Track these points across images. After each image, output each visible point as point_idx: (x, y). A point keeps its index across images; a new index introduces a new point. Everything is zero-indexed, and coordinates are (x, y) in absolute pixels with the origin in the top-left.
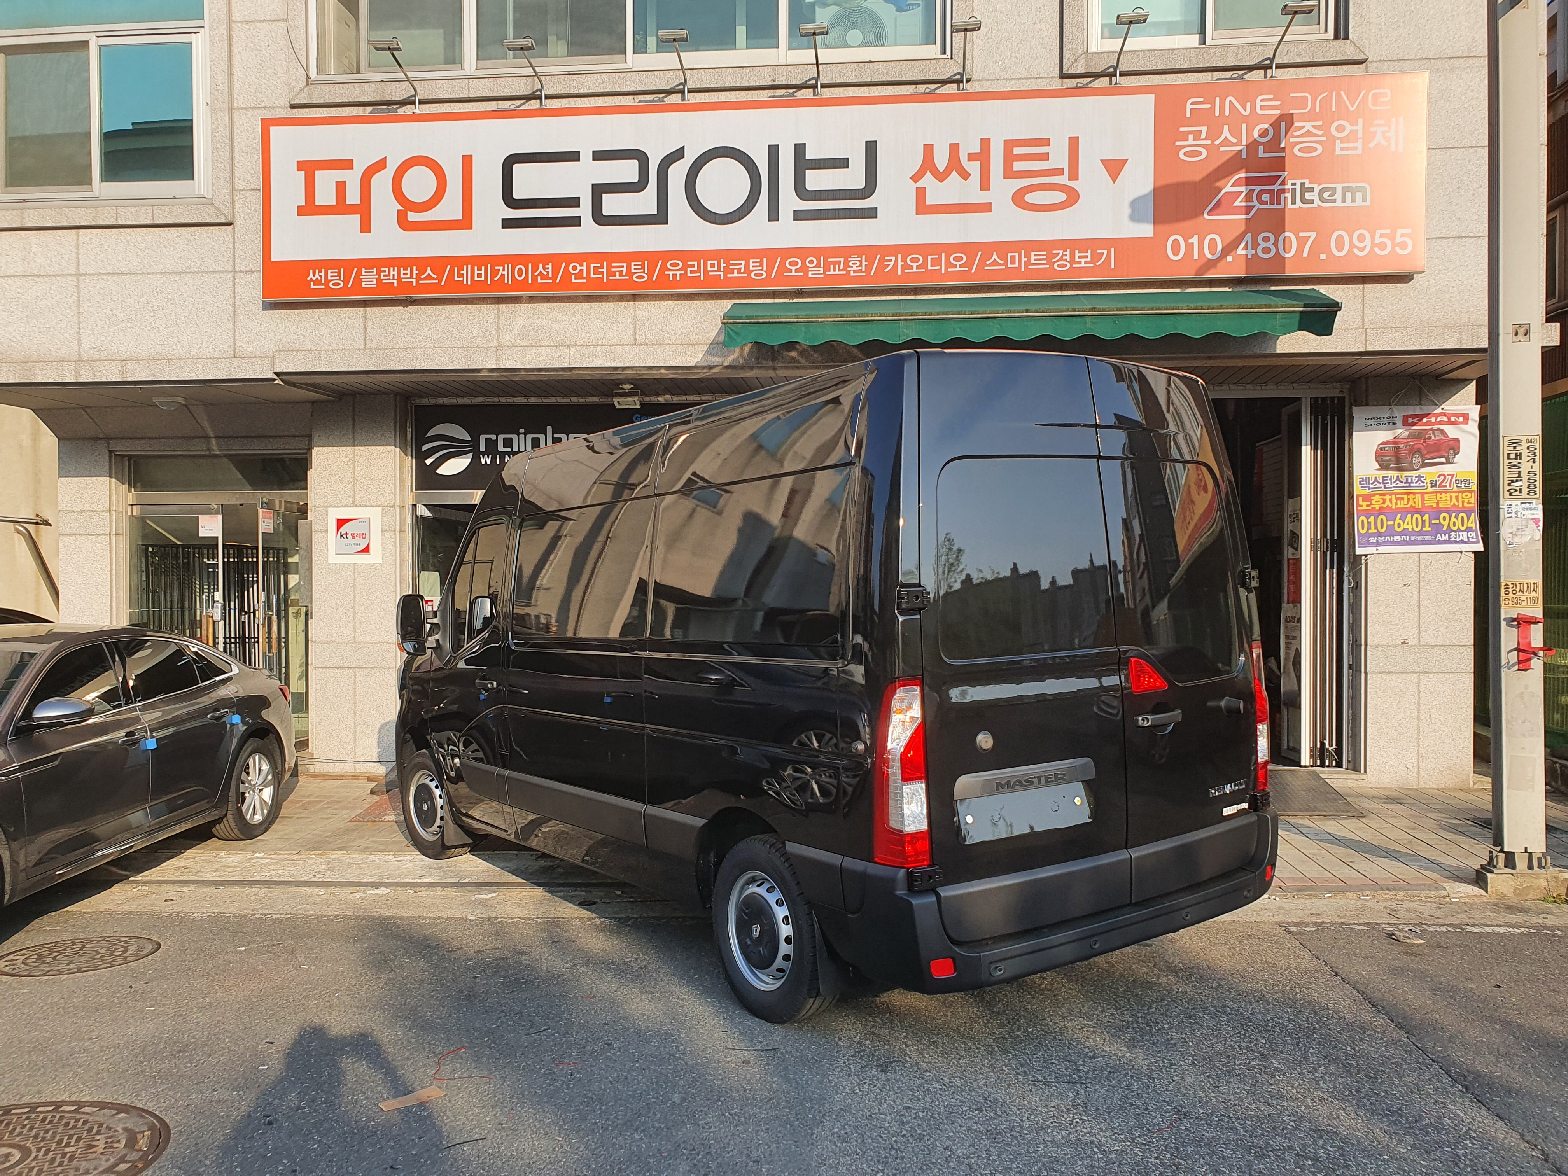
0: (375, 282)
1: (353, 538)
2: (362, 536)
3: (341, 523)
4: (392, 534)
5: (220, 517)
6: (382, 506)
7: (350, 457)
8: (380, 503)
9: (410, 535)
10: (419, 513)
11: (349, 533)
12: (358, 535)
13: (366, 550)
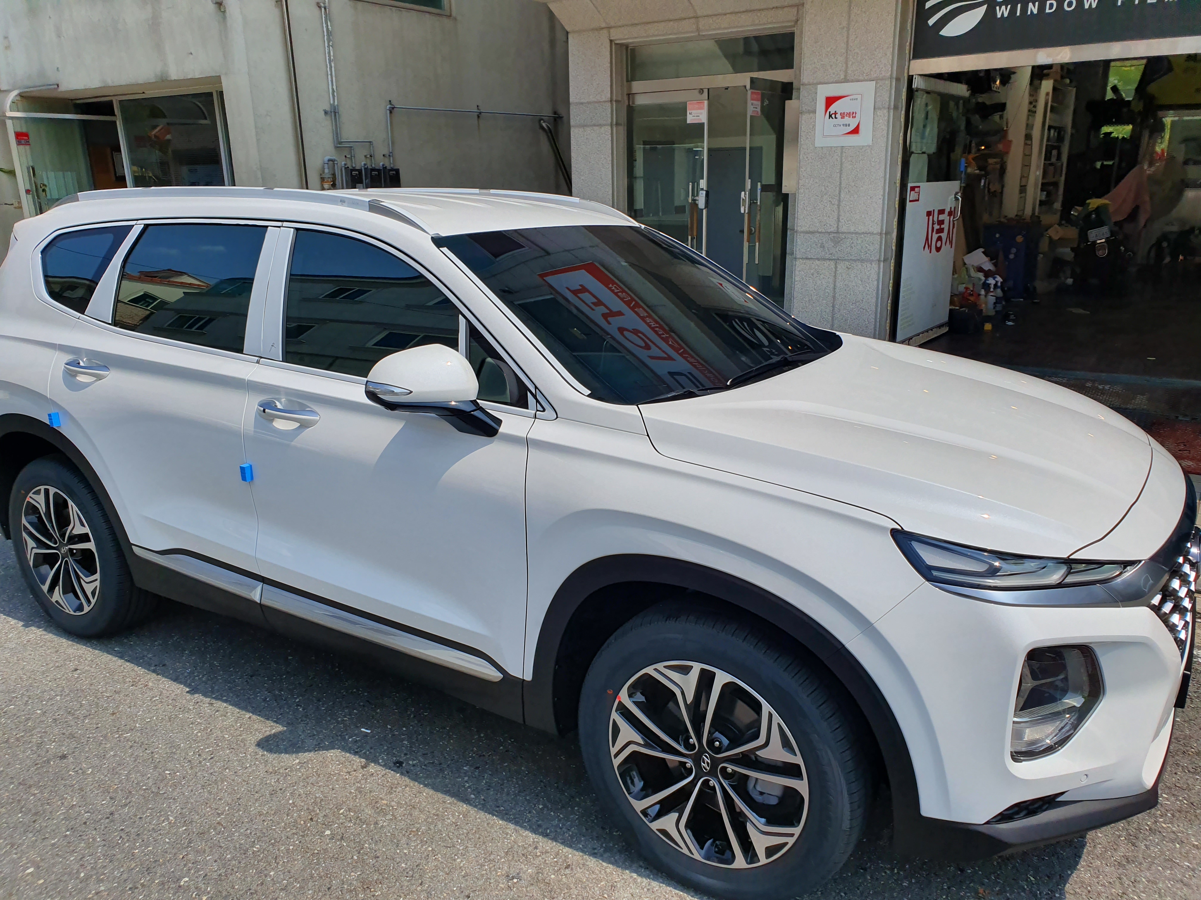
1: (843, 117)
2: (852, 115)
3: (830, 101)
4: (885, 111)
5: (706, 102)
6: (876, 80)
7: (844, 24)
8: (874, 76)
9: (903, 112)
10: (914, 86)
11: (839, 112)
12: (849, 114)
13: (856, 131)
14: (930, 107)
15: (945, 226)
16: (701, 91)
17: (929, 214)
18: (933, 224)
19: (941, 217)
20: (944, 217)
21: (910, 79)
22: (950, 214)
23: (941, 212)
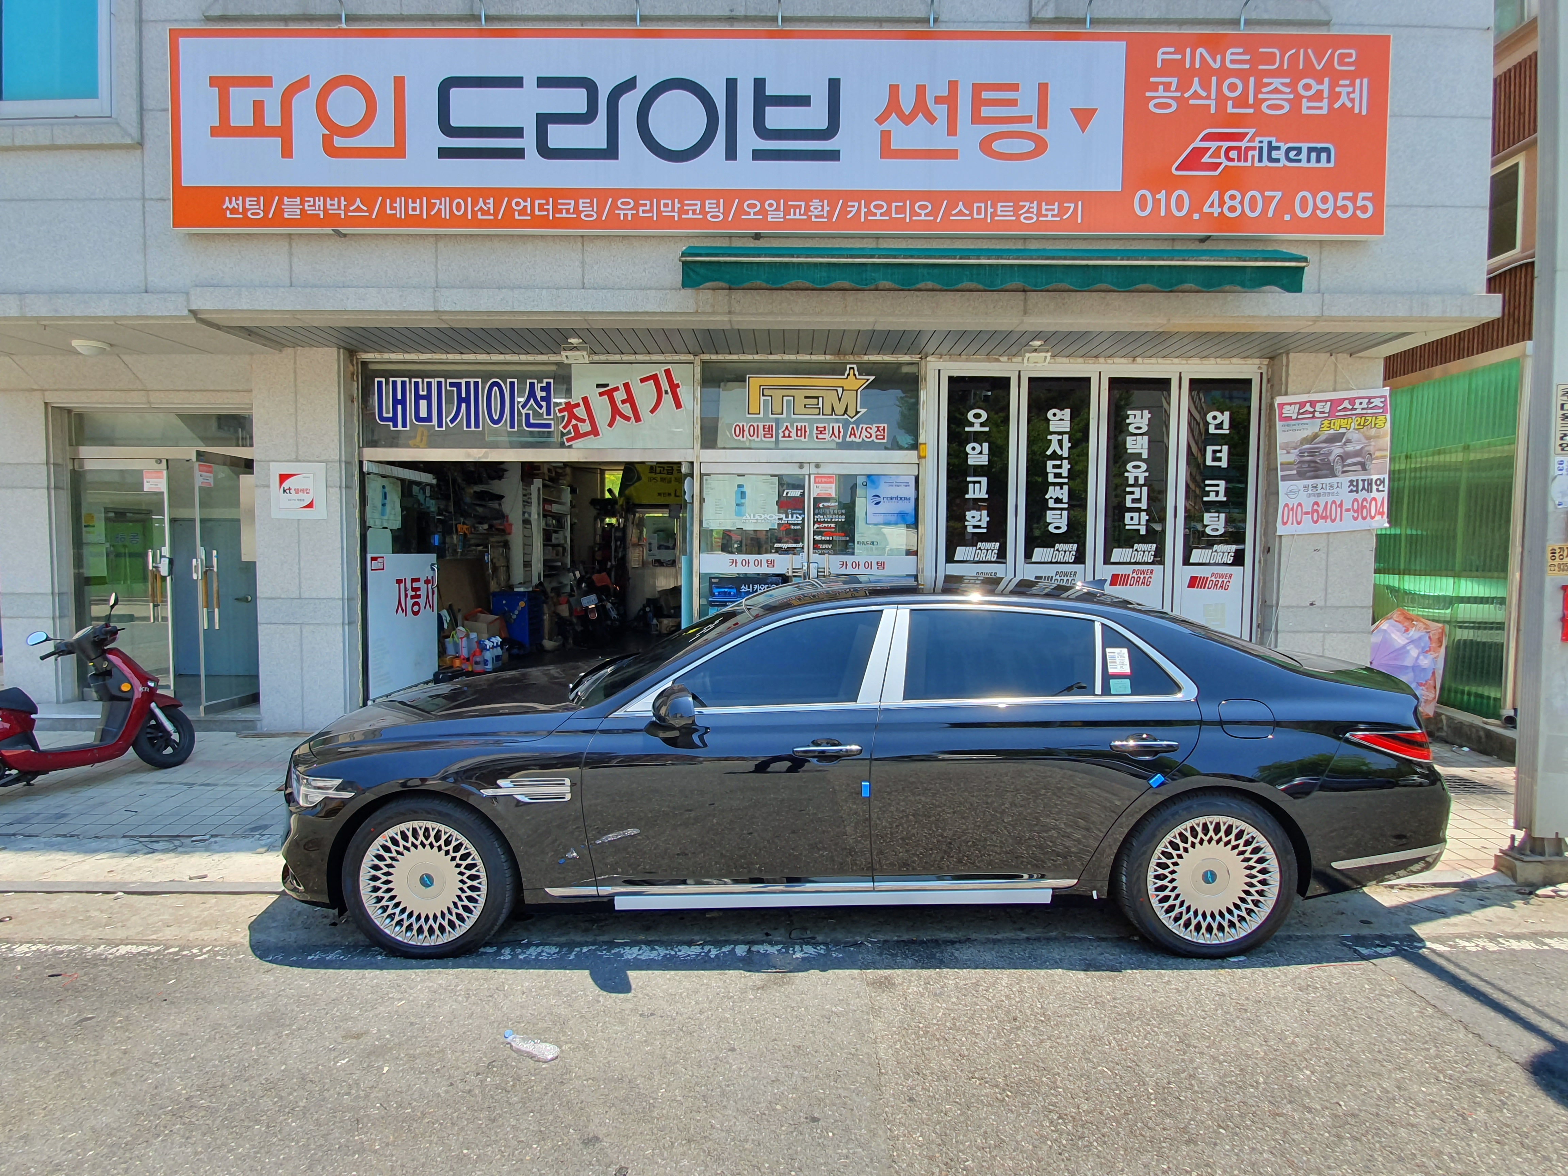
0: (298, 212)
1: (297, 493)
2: (306, 491)
3: (283, 478)
4: (338, 490)
5: (165, 472)
6: (326, 462)
7: (292, 411)
8: (323, 458)
9: (357, 492)
10: (365, 469)
11: (293, 488)
12: (303, 491)
13: (310, 505)
14: (387, 490)
15: (423, 593)
16: (159, 461)
17: (399, 582)
18: (406, 590)
19: (415, 585)
20: (421, 584)
21: (361, 463)
22: (427, 582)
23: (414, 580)
